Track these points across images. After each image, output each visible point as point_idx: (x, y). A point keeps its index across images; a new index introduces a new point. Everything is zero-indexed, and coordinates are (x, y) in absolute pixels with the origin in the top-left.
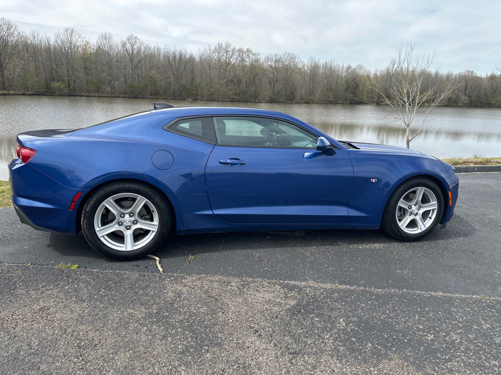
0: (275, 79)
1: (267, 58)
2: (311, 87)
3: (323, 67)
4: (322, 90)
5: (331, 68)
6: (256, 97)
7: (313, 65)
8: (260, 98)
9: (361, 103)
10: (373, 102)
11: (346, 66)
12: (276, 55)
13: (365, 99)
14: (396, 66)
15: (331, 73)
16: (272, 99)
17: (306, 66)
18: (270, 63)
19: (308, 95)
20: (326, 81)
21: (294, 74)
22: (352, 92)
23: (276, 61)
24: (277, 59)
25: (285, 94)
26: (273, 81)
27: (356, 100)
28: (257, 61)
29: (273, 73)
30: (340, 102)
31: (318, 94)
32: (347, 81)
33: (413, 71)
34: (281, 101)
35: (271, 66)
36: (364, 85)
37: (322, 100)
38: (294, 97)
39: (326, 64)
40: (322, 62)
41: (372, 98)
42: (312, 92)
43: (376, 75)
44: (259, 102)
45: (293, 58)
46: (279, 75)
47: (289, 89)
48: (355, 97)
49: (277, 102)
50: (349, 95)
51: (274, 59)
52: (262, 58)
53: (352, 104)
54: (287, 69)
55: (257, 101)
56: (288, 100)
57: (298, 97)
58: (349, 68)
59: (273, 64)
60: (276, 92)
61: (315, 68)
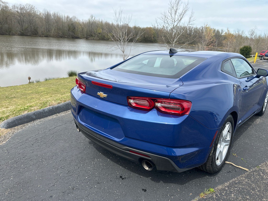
0: (22, 20)
1: (14, 7)
2: (47, 27)
3: (53, 15)
4: (55, 29)
5: (58, 17)
6: (10, 31)
7: (47, 14)
8: (14, 32)
9: (78, 38)
10: (84, 38)
11: (66, 16)
12: (20, 5)
13: (80, 36)
14: (93, 18)
15: (58, 20)
16: (22, 33)
17: (42, 14)
18: (16, 9)
19: (46, 32)
20: (56, 24)
21: (34, 18)
22: (72, 31)
23: (21, 9)
24: (21, 7)
25: (31, 31)
26: (21, 22)
27: (75, 36)
28: (6, 7)
29: (20, 17)
30: (66, 37)
31: (53, 32)
32: (68, 25)
33: (102, 22)
34: (29, 34)
35: (18, 12)
36: (78, 27)
37: (55, 35)
38: (37, 33)
39: (55, 14)
40: (52, 13)
41: (83, 35)
42: (49, 30)
43: (83, 22)
44: (13, 35)
45: (32, 8)
46: (24, 18)
47: (33, 27)
48: (74, 34)
49: (26, 36)
50: (71, 33)
51: (19, 7)
52: (10, 6)
53: (73, 38)
54: (29, 14)
55: (11, 34)
56: (33, 34)
57: (40, 32)
58: (68, 17)
59: (19, 11)
60: (24, 29)
61: (48, 16)
